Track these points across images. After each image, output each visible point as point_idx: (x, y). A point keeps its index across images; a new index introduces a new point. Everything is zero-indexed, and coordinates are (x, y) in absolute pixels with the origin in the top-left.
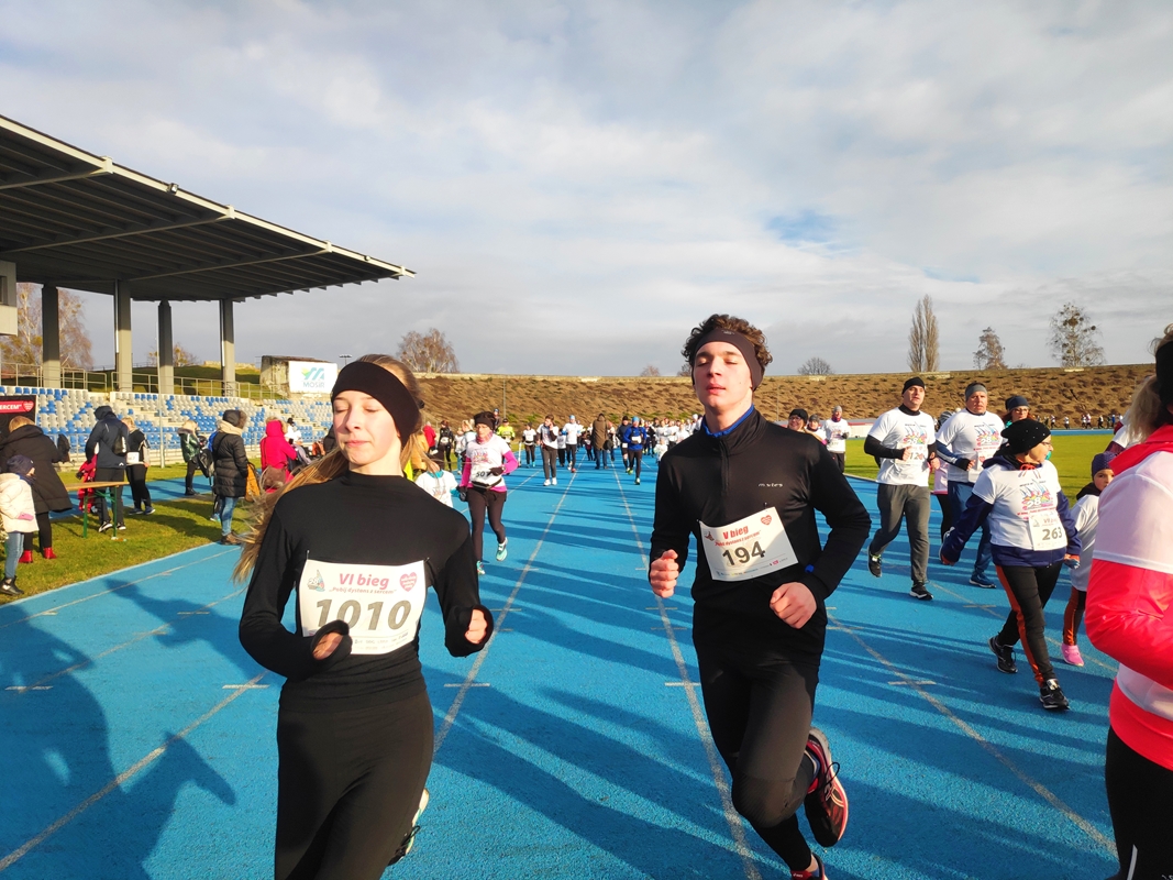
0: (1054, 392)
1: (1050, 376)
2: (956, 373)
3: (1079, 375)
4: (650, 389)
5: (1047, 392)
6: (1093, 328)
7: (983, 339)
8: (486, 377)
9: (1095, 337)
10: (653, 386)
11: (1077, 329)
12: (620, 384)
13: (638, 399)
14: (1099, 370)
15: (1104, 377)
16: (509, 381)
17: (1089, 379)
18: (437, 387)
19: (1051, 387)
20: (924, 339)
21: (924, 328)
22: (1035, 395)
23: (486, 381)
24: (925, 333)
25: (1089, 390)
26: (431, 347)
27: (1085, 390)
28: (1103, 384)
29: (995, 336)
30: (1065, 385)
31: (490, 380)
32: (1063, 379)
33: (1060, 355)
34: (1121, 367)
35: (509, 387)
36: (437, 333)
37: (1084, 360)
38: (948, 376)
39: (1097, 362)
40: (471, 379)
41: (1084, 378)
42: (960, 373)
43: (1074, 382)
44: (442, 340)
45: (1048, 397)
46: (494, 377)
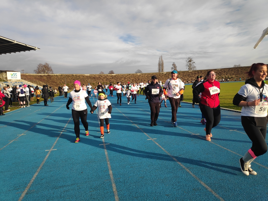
1: (186, 73)
3: (191, 72)
4: (102, 77)
6: (194, 62)
8: (61, 75)
10: (103, 76)
11: (191, 63)
12: (95, 76)
13: (99, 79)
14: (195, 71)
15: (196, 73)
18: (48, 77)
20: (161, 65)
21: (161, 63)
24: (161, 64)
27: (193, 75)
29: (175, 64)
31: (62, 75)
32: (188, 73)
33: (188, 68)
36: (47, 64)
37: (192, 69)
38: (166, 73)
39: (195, 69)
40: (57, 75)
42: (168, 72)
43: (190, 74)
44: (48, 66)
45: (186, 77)
46: (63, 75)
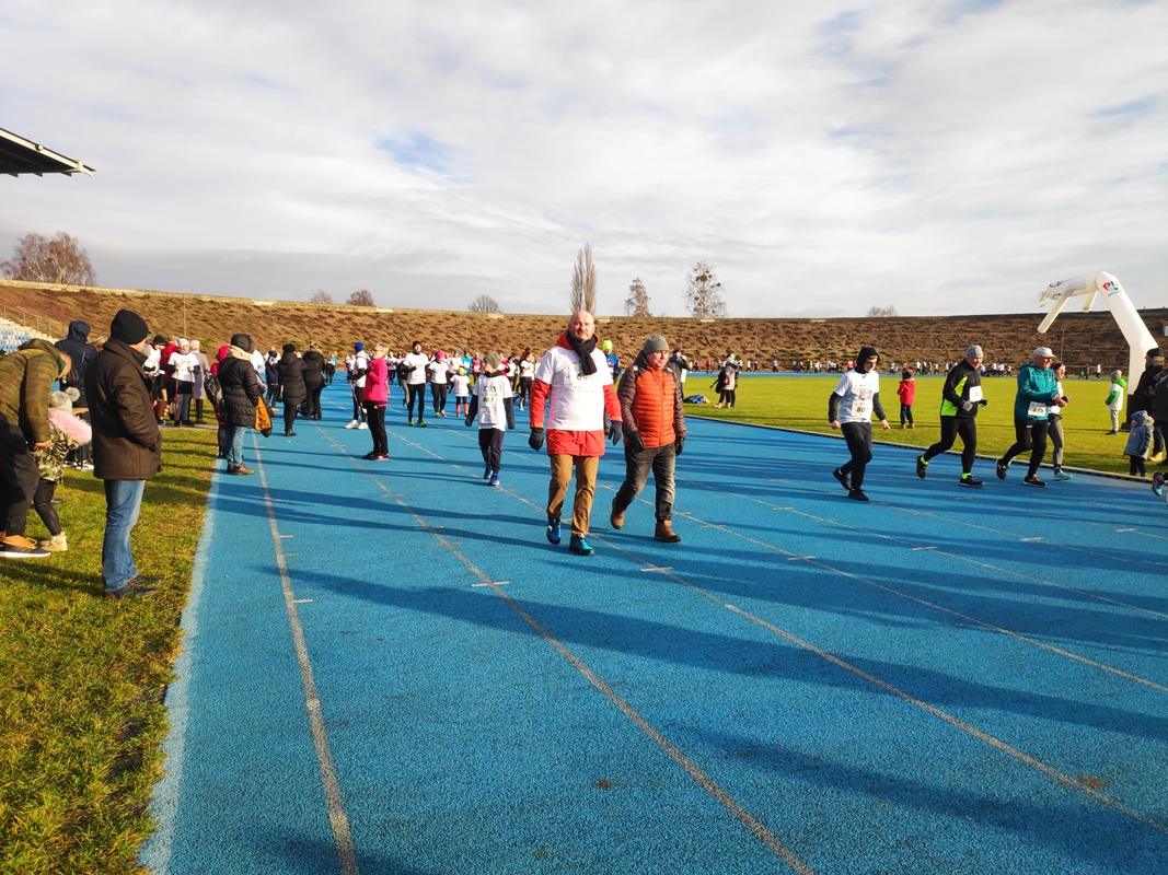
0: (693, 339)
2: (614, 318)
3: (711, 325)
5: (687, 339)
6: (719, 285)
7: (633, 289)
9: (719, 292)
11: (707, 285)
12: (298, 310)
13: (320, 327)
14: (726, 322)
15: (730, 328)
16: (171, 300)
17: (718, 329)
19: (690, 335)
20: (584, 286)
21: (585, 275)
22: (678, 341)
23: (143, 298)
24: (584, 280)
25: (719, 339)
26: (59, 254)
27: (717, 338)
28: (729, 334)
29: (642, 287)
30: (701, 333)
32: (699, 328)
33: (692, 306)
34: (742, 320)
35: (171, 307)
36: (67, 238)
37: (710, 312)
38: (608, 321)
39: (722, 314)
40: (124, 295)
41: (715, 328)
42: (619, 318)
43: (707, 331)
44: (73, 247)
45: (689, 343)
